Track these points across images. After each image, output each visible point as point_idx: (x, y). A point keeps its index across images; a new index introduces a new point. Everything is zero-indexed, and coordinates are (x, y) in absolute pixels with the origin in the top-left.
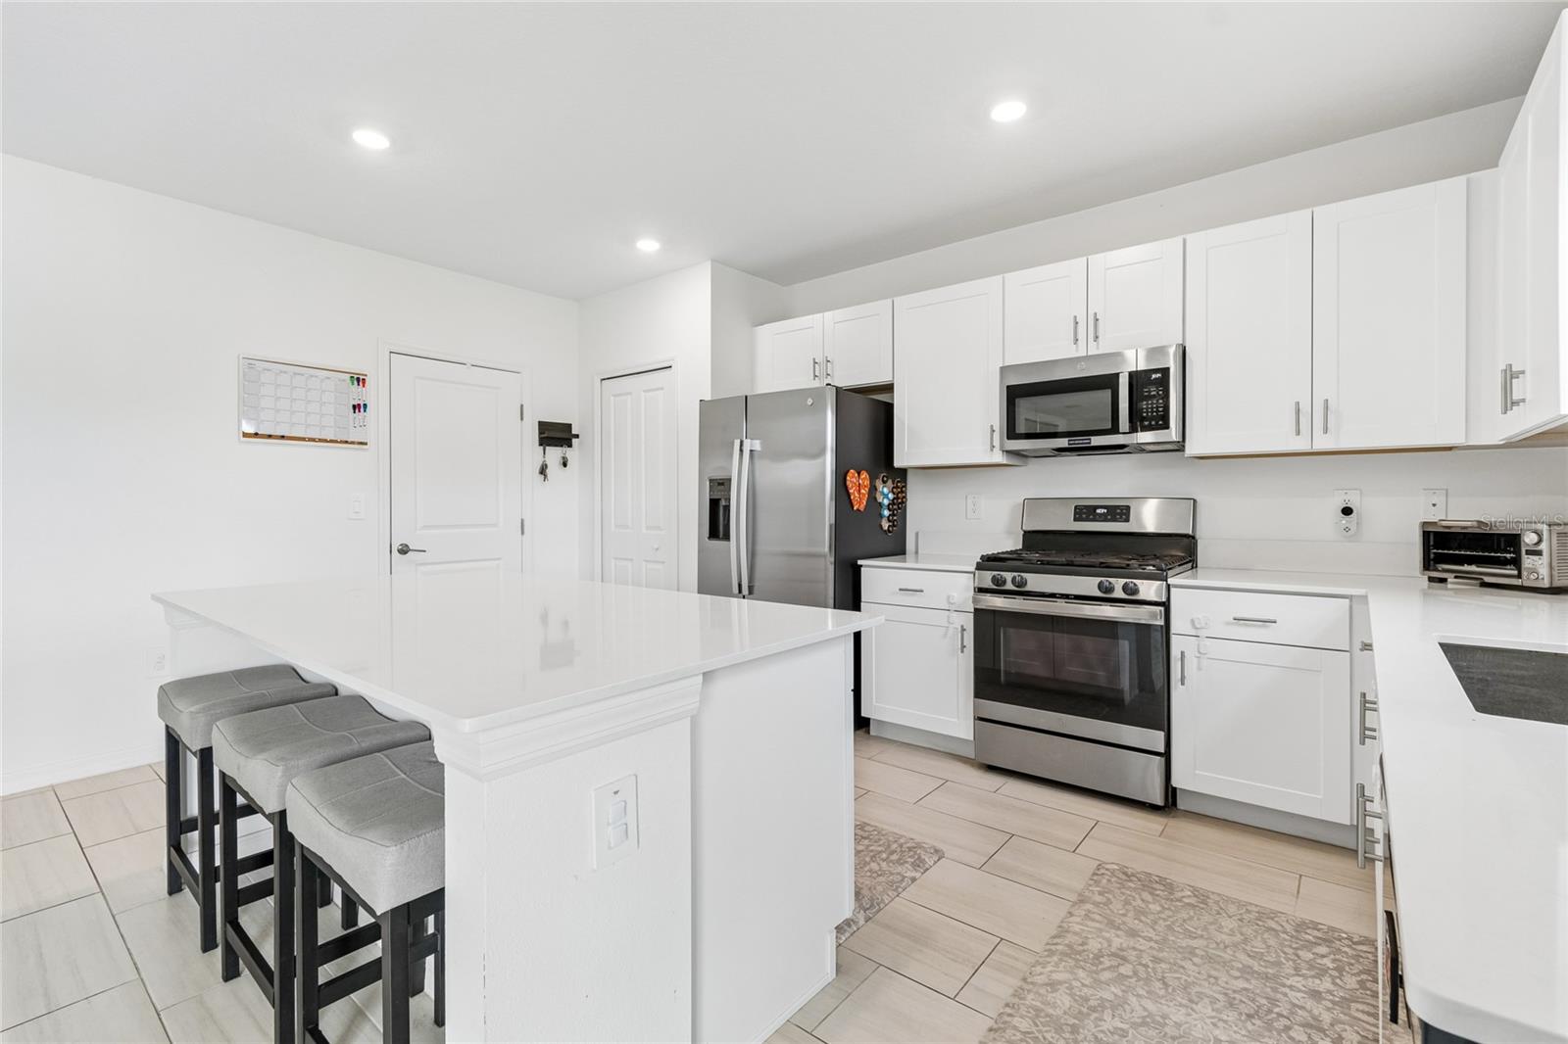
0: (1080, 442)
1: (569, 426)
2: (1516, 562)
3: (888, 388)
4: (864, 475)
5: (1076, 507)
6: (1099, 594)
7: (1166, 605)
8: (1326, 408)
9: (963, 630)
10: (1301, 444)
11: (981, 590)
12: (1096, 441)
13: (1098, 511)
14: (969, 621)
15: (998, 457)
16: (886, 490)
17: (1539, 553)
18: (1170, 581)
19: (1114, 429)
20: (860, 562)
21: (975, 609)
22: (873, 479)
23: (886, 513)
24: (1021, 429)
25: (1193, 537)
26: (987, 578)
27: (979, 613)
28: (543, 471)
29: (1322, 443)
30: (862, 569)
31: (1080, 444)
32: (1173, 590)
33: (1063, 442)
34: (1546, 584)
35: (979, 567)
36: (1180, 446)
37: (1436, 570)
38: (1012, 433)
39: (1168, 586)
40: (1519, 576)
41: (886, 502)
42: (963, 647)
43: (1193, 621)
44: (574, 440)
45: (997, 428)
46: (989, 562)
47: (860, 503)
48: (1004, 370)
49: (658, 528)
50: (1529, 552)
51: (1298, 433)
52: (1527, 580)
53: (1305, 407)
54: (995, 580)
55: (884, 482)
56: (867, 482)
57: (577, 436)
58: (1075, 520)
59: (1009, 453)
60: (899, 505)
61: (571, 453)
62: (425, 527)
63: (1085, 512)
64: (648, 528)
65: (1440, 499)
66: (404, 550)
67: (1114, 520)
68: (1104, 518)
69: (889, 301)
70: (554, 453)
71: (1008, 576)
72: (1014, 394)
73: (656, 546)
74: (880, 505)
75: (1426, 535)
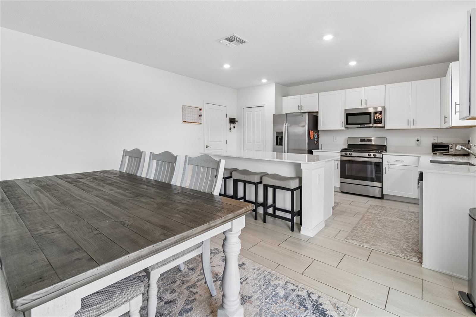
0: (363, 126)
1: (235, 119)
2: (448, 150)
3: (317, 112)
4: (313, 132)
5: (360, 139)
6: (368, 156)
7: (382, 158)
8: (414, 121)
9: (338, 164)
10: (409, 127)
11: (341, 156)
12: (366, 125)
13: (365, 140)
14: (339, 163)
15: (344, 128)
16: (316, 135)
17: (452, 148)
18: (383, 154)
19: (370, 123)
20: (313, 150)
21: (340, 160)
22: (314, 132)
23: (316, 140)
24: (349, 123)
25: (386, 146)
26: (343, 153)
27: (341, 161)
28: (230, 129)
29: (413, 127)
30: (313, 152)
31: (362, 126)
32: (383, 155)
33: (359, 126)
34: (453, 154)
35: (341, 151)
36: (384, 127)
37: (435, 152)
38: (347, 123)
39: (382, 155)
40: (449, 153)
41: (316, 137)
42: (337, 168)
43: (387, 161)
44: (236, 122)
45: (343, 122)
46: (343, 150)
47: (312, 138)
48: (346, 110)
49: (259, 143)
50: (450, 148)
51: (408, 125)
52: (450, 153)
53: (410, 120)
54: (345, 154)
55: (316, 133)
56: (313, 133)
57: (237, 121)
58: (360, 142)
59: (346, 127)
60: (318, 138)
61: (236, 125)
62: (210, 142)
63: (362, 140)
64: (256, 143)
65: (436, 139)
66: (207, 147)
67: (369, 142)
68: (366, 141)
69: (318, 93)
70: (232, 125)
71: (348, 153)
72: (348, 115)
73: (259, 147)
74: (315, 138)
75: (433, 145)
